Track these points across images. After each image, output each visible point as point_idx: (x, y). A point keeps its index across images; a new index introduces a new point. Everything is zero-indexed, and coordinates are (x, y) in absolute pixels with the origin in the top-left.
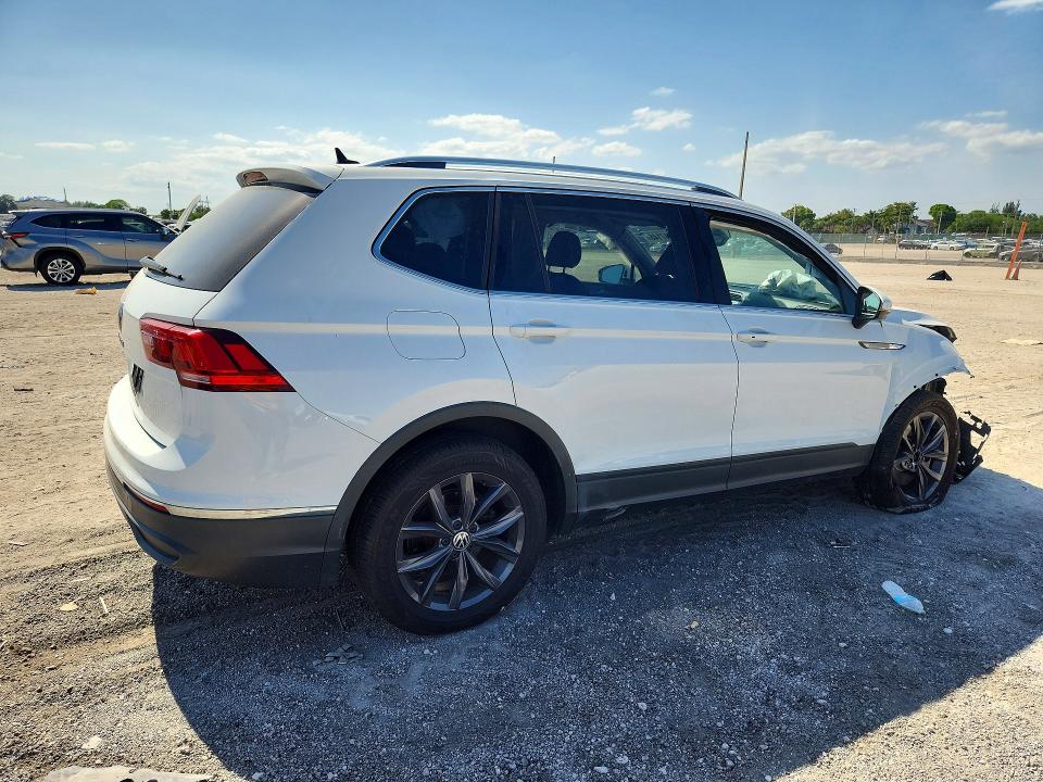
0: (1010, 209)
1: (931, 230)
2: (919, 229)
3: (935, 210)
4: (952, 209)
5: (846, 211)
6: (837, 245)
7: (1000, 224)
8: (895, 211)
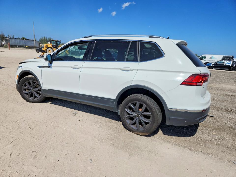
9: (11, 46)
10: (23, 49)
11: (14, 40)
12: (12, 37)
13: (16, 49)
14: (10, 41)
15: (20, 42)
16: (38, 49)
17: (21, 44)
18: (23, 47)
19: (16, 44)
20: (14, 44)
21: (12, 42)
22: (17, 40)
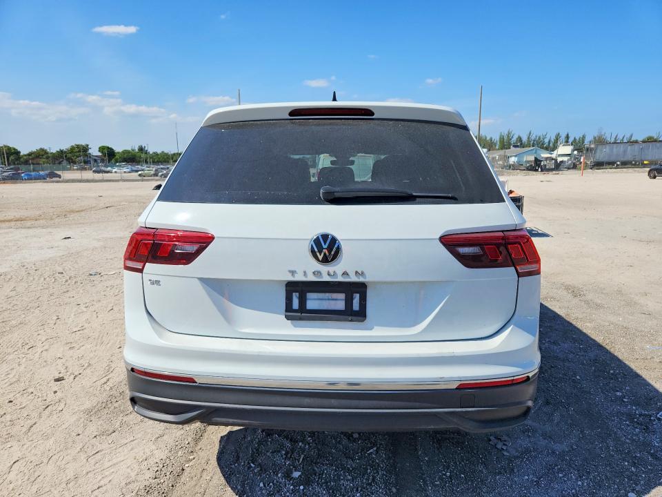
0: (141, 149)
1: (103, 161)
2: (95, 161)
3: (102, 149)
4: (111, 149)
5: (42, 150)
6: (56, 172)
7: (140, 157)
8: (77, 150)
9: (599, 165)
10: (630, 170)
11: (606, 149)
12: (625, 138)
13: (608, 172)
14: (598, 151)
15: (625, 152)
16: (653, 167)
17: (628, 157)
18: (635, 164)
19: (612, 159)
20: (606, 159)
21: (602, 154)
22: (616, 148)
